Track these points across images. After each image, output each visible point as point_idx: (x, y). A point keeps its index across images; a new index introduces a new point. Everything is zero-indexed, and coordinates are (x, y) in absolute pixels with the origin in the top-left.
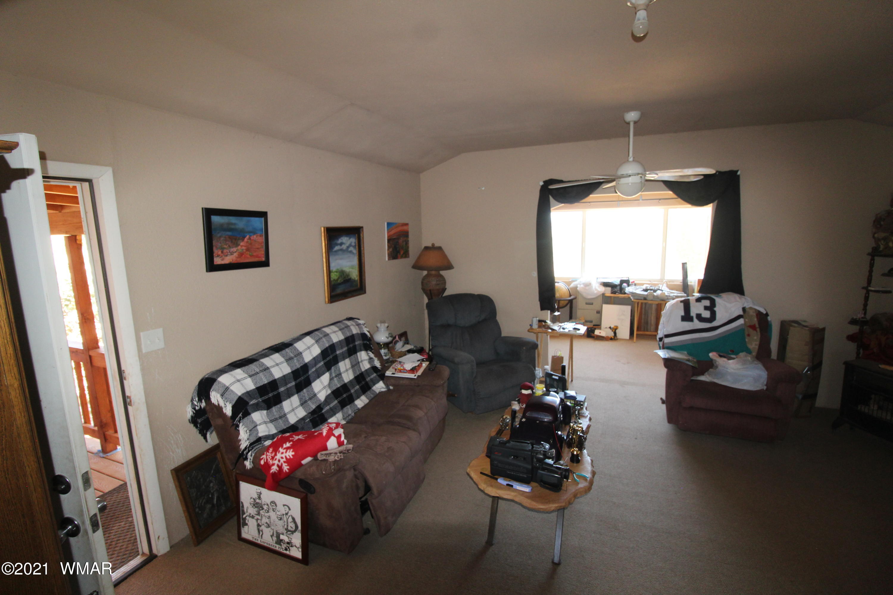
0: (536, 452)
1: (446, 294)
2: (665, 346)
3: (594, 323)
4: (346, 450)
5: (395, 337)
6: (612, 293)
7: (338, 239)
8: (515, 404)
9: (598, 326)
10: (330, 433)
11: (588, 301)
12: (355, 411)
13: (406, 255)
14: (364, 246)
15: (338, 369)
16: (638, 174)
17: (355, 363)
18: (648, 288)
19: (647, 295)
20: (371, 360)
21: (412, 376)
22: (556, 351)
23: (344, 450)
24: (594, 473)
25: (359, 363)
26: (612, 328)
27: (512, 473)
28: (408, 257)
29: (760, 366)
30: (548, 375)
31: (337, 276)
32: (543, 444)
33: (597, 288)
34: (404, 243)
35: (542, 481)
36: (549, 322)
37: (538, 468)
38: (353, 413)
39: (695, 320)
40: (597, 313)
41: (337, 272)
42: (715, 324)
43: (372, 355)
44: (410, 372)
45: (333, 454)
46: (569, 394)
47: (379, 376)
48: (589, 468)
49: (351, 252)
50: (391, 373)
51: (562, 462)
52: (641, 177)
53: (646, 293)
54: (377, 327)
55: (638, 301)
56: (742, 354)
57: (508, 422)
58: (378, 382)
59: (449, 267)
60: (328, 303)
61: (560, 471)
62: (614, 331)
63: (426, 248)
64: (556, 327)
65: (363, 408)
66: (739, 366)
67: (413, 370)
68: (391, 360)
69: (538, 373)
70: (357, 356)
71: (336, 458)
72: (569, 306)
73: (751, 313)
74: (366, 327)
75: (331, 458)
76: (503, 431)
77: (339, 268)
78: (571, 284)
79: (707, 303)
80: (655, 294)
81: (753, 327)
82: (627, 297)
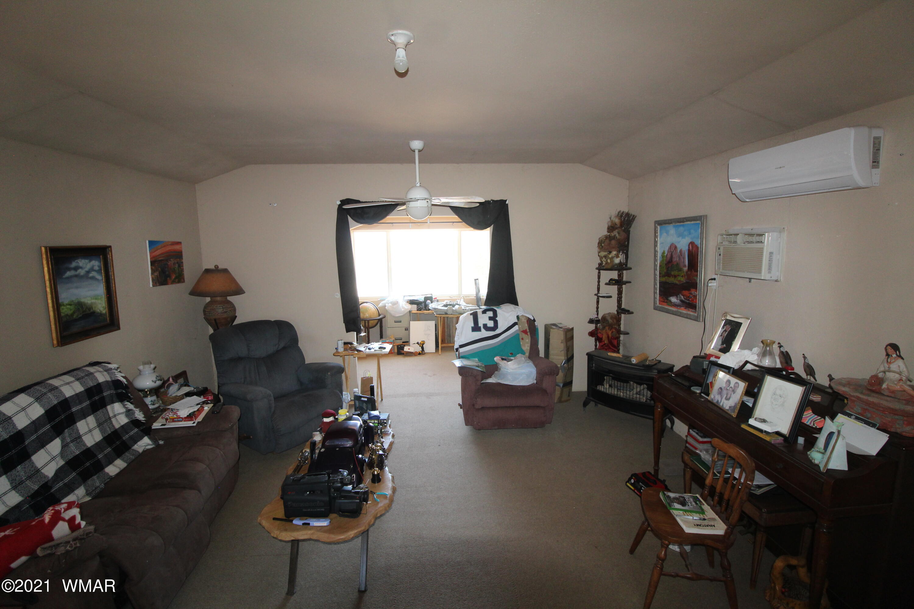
0: (333, 481)
1: (237, 322)
2: (461, 355)
3: (403, 340)
4: (83, 535)
5: (168, 380)
7: (71, 263)
8: (317, 435)
9: (407, 343)
10: (57, 518)
11: (397, 320)
12: (105, 481)
13: (180, 279)
14: (113, 270)
15: (75, 431)
16: (425, 199)
17: (104, 419)
18: (448, 303)
19: (447, 310)
20: (129, 412)
21: (190, 424)
22: (365, 372)
23: (80, 536)
24: (394, 490)
25: (110, 418)
26: (419, 343)
27: (309, 510)
28: (184, 282)
29: (531, 364)
30: (357, 398)
31: (71, 310)
32: (341, 471)
33: (404, 306)
34: (177, 266)
35: (340, 510)
36: (355, 343)
37: (335, 498)
38: (103, 484)
39: (483, 329)
40: (405, 330)
41: (70, 305)
42: (498, 331)
43: (130, 406)
44: (187, 419)
45: (62, 544)
46: (373, 414)
47: (142, 431)
48: (390, 484)
49: (93, 278)
50: (160, 424)
51: (361, 486)
52: (427, 202)
53: (446, 308)
54: (140, 371)
55: (440, 316)
56: (519, 356)
57: (308, 455)
58: (141, 438)
59: (239, 291)
60: (58, 345)
61: (358, 496)
62: (421, 346)
63: (207, 271)
64: (362, 348)
65: (118, 475)
66: (516, 366)
67: (190, 417)
68: (162, 408)
69: (346, 398)
70: (107, 410)
71: (68, 548)
72: (379, 324)
73: (524, 320)
74: (120, 372)
75: (61, 550)
76: (302, 466)
77: (74, 299)
78: (379, 304)
79: (490, 314)
80: (454, 308)
81: (525, 332)
82: (431, 313)
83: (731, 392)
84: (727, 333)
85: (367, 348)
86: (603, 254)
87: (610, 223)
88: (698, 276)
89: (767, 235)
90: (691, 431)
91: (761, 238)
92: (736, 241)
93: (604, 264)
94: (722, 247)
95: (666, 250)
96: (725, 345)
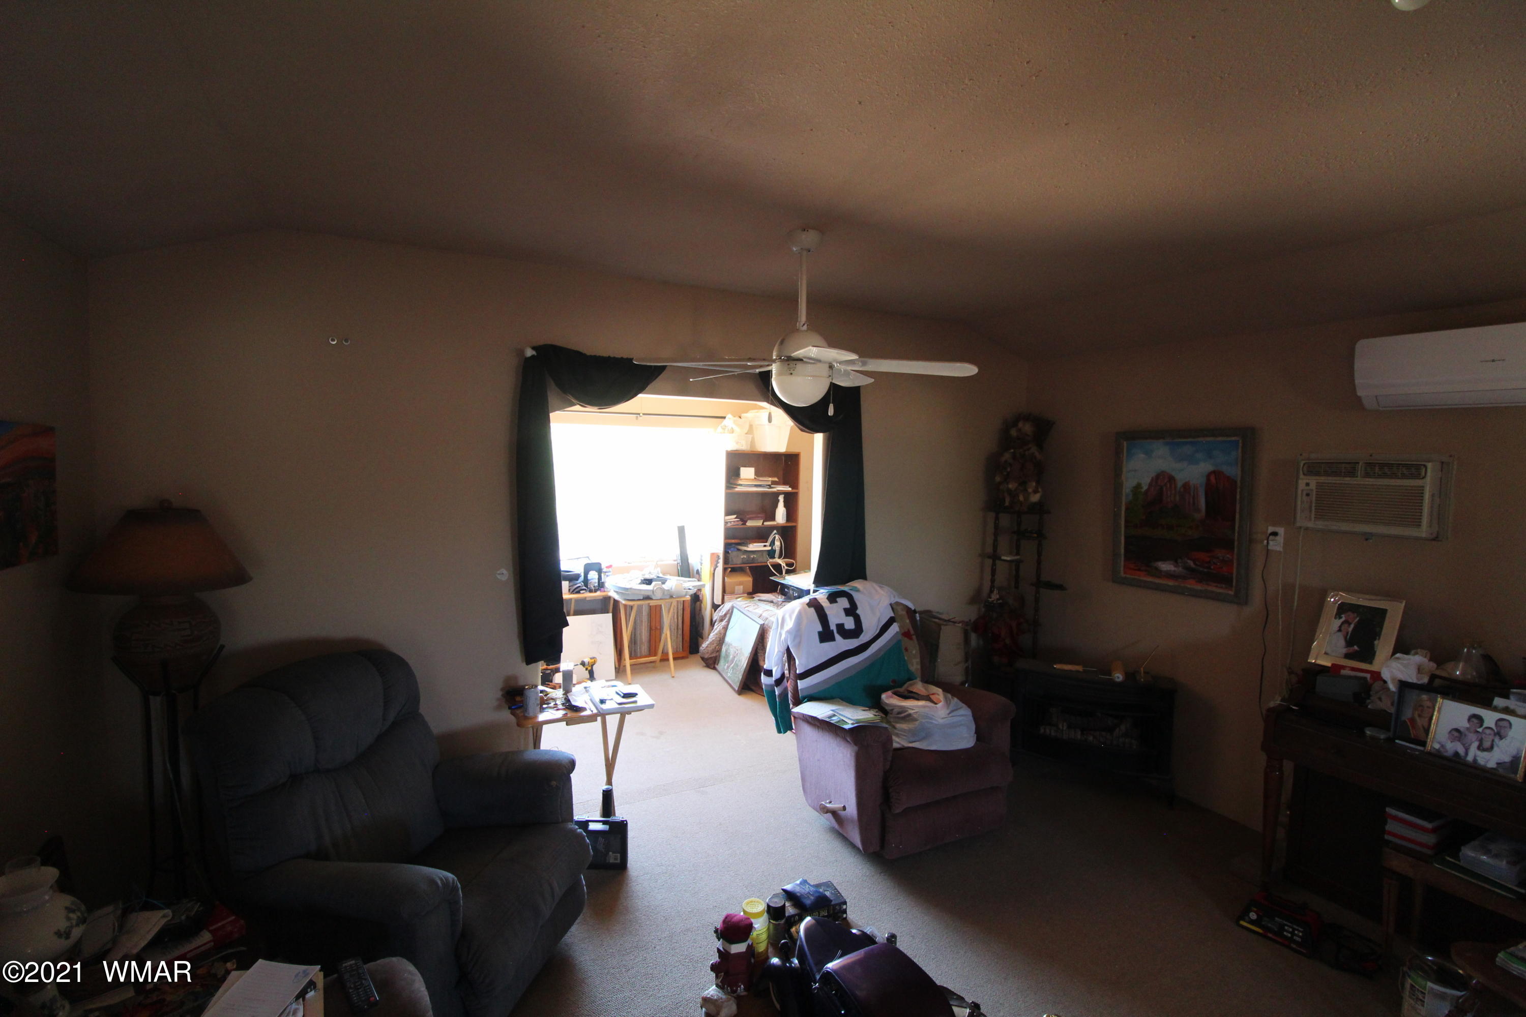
6: (572, 591)
13: (48, 545)
18: (648, 577)
26: (586, 663)
28: (55, 552)
34: (41, 501)
39: (837, 636)
53: (650, 587)
62: (589, 668)
73: (901, 611)
79: (844, 602)
81: (908, 635)
82: (601, 598)
83: (1492, 737)
84: (1352, 626)
85: (597, 701)
86: (1012, 486)
87: (1014, 432)
88: (1237, 528)
89: (1429, 465)
90: (1390, 810)
91: (1415, 470)
92: (1352, 473)
93: (1007, 504)
94: (1313, 481)
95: (1145, 482)
96: (1356, 647)
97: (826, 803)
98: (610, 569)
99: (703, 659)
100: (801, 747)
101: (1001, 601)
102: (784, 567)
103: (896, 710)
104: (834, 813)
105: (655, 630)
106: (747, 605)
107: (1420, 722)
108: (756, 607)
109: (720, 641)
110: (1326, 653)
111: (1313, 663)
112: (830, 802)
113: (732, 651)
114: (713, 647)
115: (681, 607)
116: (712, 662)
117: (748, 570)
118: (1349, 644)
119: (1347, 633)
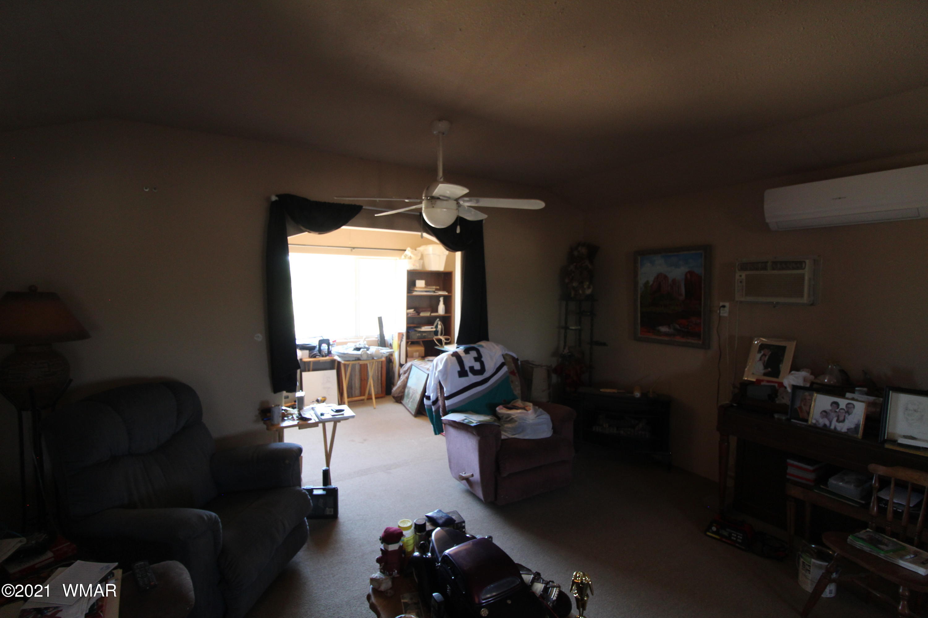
6: (311, 357)
18: (358, 346)
19: (361, 355)
26: (319, 400)
39: (470, 374)
42: (486, 375)
53: (358, 353)
55: (347, 362)
59: (82, 335)
73: (509, 359)
79: (474, 354)
80: (369, 352)
81: (513, 373)
82: (329, 361)
83: (844, 414)
84: (767, 357)
85: (319, 414)
86: (575, 284)
87: (576, 253)
88: (702, 303)
89: (807, 261)
90: (790, 461)
91: (799, 265)
92: (765, 268)
93: (572, 295)
94: (744, 274)
95: (651, 280)
96: (769, 369)
97: (463, 474)
98: (335, 343)
99: (394, 397)
100: (448, 442)
101: (569, 354)
102: (443, 341)
103: (505, 417)
104: (467, 479)
105: (364, 380)
106: (420, 363)
107: (805, 408)
108: (426, 364)
109: (404, 386)
110: (753, 374)
111: (746, 380)
112: (465, 474)
113: (411, 391)
114: (400, 390)
115: (380, 366)
116: (399, 399)
117: (421, 343)
118: (766, 367)
119: (764, 361)
